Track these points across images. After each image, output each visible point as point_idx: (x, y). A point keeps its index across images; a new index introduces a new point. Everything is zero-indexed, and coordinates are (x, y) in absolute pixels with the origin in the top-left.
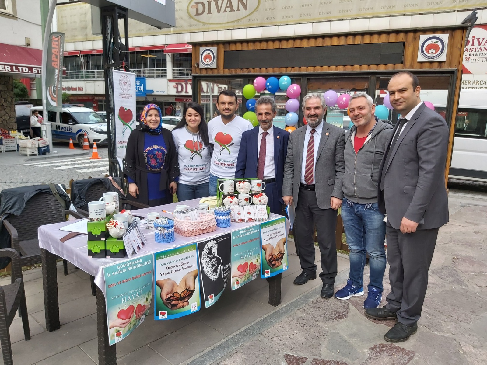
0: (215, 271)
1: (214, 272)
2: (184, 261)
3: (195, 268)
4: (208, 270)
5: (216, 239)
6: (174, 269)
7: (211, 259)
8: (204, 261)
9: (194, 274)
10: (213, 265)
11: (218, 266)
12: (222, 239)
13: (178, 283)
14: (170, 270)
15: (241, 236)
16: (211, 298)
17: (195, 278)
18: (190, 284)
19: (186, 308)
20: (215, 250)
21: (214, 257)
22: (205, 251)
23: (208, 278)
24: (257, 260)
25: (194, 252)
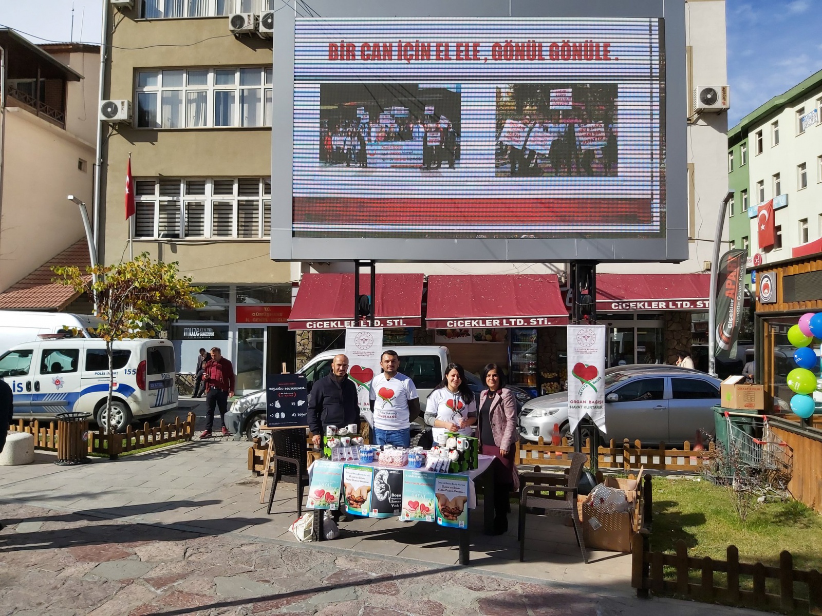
0: (383, 493)
1: (381, 493)
2: (361, 477)
3: (370, 485)
4: (377, 491)
5: (389, 471)
6: (355, 479)
7: (381, 483)
8: (376, 482)
9: (368, 488)
10: (382, 489)
11: (385, 491)
12: (394, 473)
13: (356, 489)
14: (351, 478)
15: (413, 476)
16: (375, 511)
17: (368, 492)
18: (364, 494)
19: (358, 510)
20: (386, 478)
21: (384, 483)
22: (378, 476)
23: (376, 496)
24: (430, 505)
25: (371, 474)
